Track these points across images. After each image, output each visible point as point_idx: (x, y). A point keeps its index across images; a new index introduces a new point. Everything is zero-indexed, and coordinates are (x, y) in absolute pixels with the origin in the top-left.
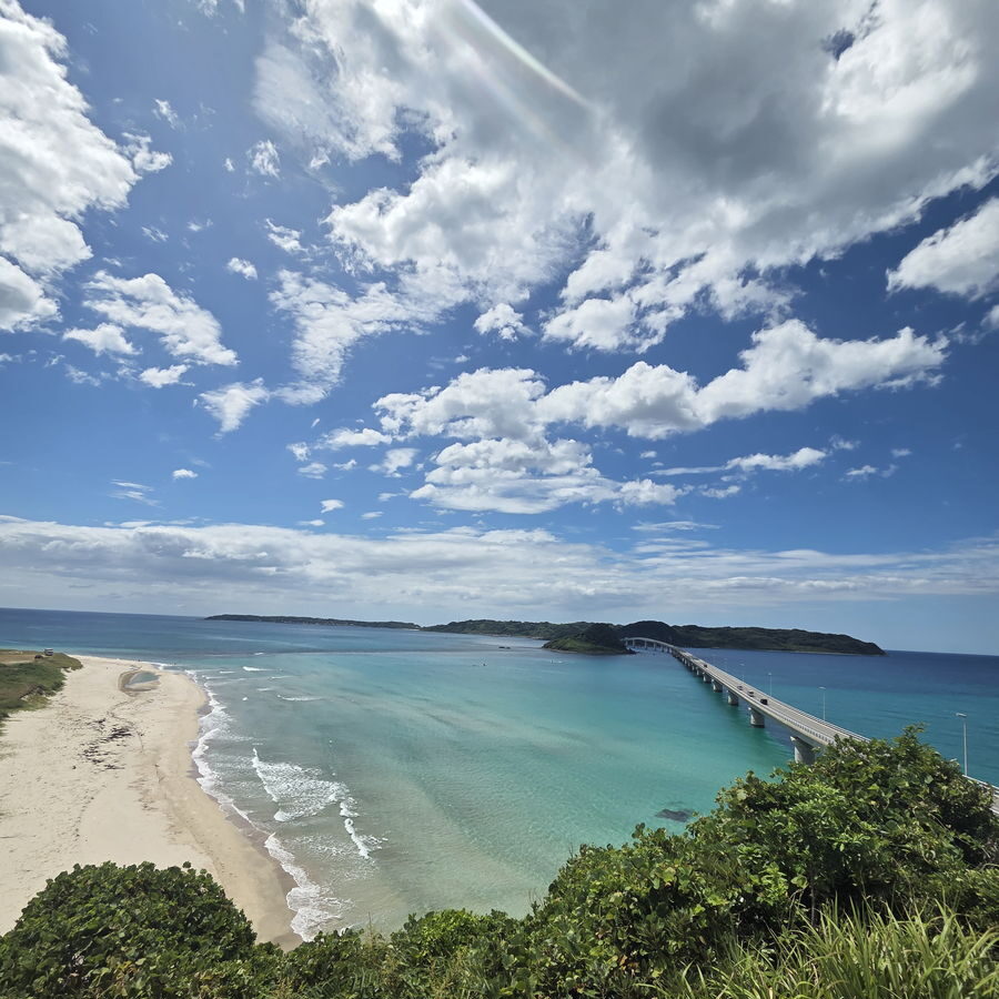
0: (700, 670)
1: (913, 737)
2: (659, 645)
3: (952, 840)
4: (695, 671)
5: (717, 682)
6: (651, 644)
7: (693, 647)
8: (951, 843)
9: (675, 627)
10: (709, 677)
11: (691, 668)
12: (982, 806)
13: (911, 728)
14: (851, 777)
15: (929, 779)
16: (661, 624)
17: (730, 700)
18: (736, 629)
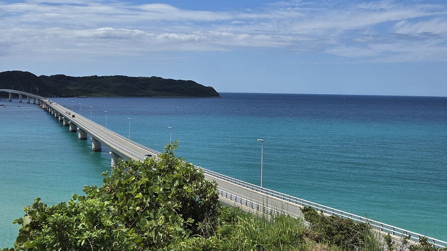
0: (66, 119)
1: (171, 153)
2: (24, 97)
3: (182, 224)
4: (62, 121)
5: (82, 131)
6: (15, 96)
7: (61, 96)
8: (181, 227)
9: (43, 77)
10: (74, 125)
11: (58, 118)
12: (208, 198)
13: (169, 146)
14: (126, 191)
15: (177, 183)
16: (28, 75)
17: (93, 146)
18: (102, 77)
